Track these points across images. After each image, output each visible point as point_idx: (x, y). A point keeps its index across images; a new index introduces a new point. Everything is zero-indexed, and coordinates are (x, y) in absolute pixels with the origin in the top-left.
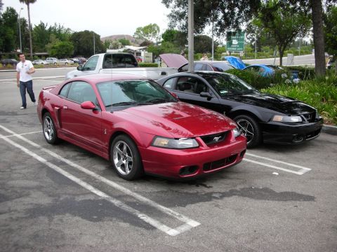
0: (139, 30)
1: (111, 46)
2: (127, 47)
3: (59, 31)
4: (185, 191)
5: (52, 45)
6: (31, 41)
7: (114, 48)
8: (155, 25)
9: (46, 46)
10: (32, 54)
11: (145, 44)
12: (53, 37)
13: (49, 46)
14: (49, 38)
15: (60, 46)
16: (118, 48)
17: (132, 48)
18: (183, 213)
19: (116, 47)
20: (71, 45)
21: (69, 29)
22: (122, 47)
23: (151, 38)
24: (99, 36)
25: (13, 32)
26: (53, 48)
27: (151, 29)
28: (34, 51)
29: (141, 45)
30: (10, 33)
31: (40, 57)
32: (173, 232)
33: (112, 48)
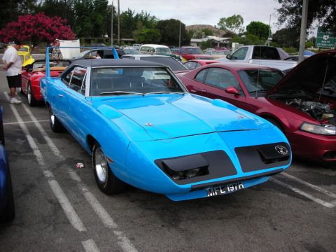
0: (222, 20)
1: (195, 35)
2: (211, 37)
3: (146, 18)
4: (325, 173)
5: (140, 32)
6: (119, 27)
7: (198, 38)
8: (239, 16)
9: (133, 32)
10: (119, 40)
11: (229, 34)
12: (139, 24)
13: (135, 32)
14: (136, 25)
15: (147, 33)
16: (201, 38)
17: (214, 38)
18: (330, 190)
19: (199, 37)
20: (158, 33)
21: (154, 17)
22: (206, 37)
23: (234, 29)
24: (184, 25)
25: (102, 18)
26: (141, 35)
27: (235, 20)
28: (121, 37)
29: (224, 36)
30: (100, 19)
31: (127, 43)
32: (327, 205)
33: (195, 38)
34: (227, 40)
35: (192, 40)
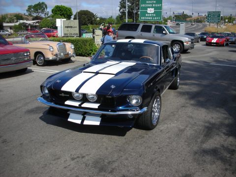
0: (30, 7)
1: (7, 20)
7: (10, 22)
8: (43, 3)
11: (37, 18)
16: (13, 22)
17: (25, 21)
22: (17, 22)
23: (40, 14)
27: (40, 6)
29: (33, 20)
33: (7, 22)
34: (37, 22)
35: (5, 24)
